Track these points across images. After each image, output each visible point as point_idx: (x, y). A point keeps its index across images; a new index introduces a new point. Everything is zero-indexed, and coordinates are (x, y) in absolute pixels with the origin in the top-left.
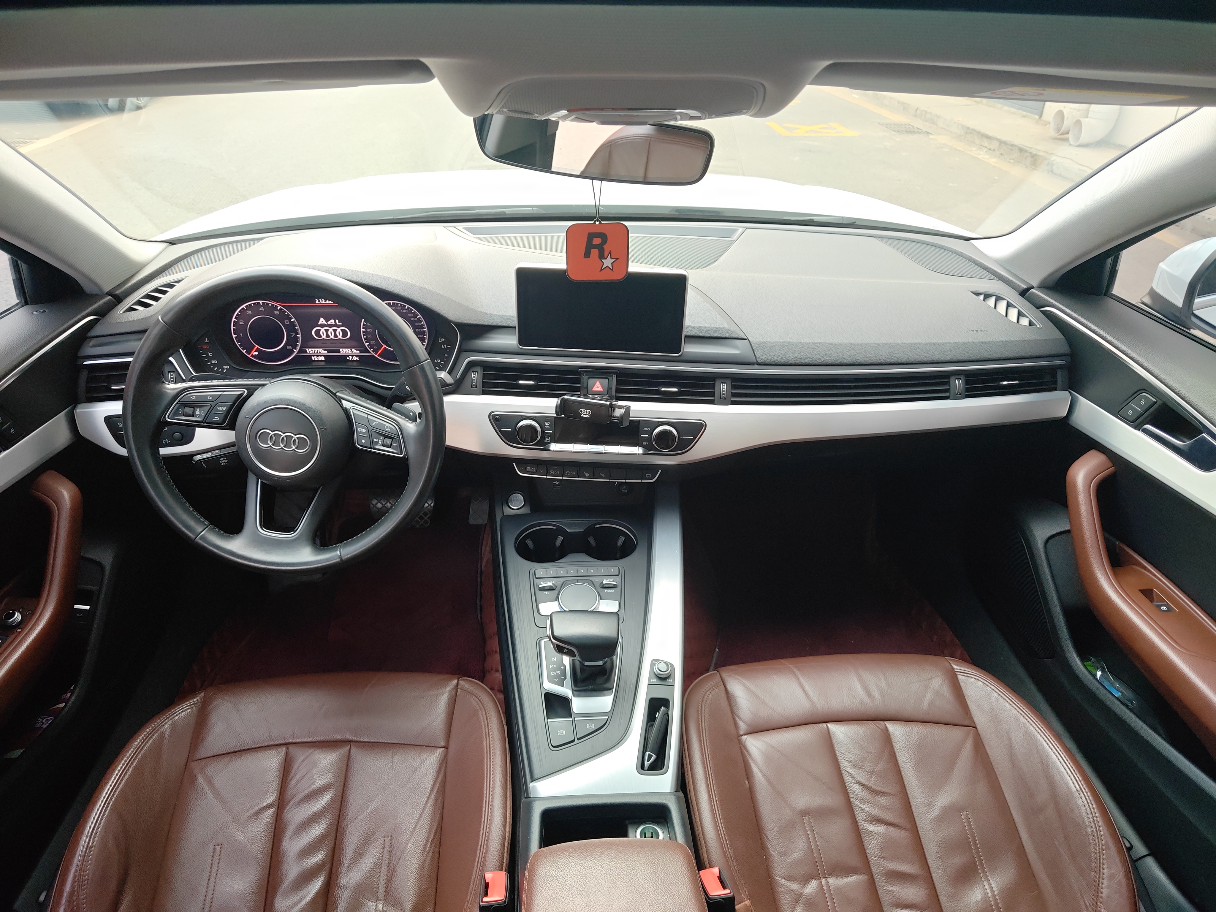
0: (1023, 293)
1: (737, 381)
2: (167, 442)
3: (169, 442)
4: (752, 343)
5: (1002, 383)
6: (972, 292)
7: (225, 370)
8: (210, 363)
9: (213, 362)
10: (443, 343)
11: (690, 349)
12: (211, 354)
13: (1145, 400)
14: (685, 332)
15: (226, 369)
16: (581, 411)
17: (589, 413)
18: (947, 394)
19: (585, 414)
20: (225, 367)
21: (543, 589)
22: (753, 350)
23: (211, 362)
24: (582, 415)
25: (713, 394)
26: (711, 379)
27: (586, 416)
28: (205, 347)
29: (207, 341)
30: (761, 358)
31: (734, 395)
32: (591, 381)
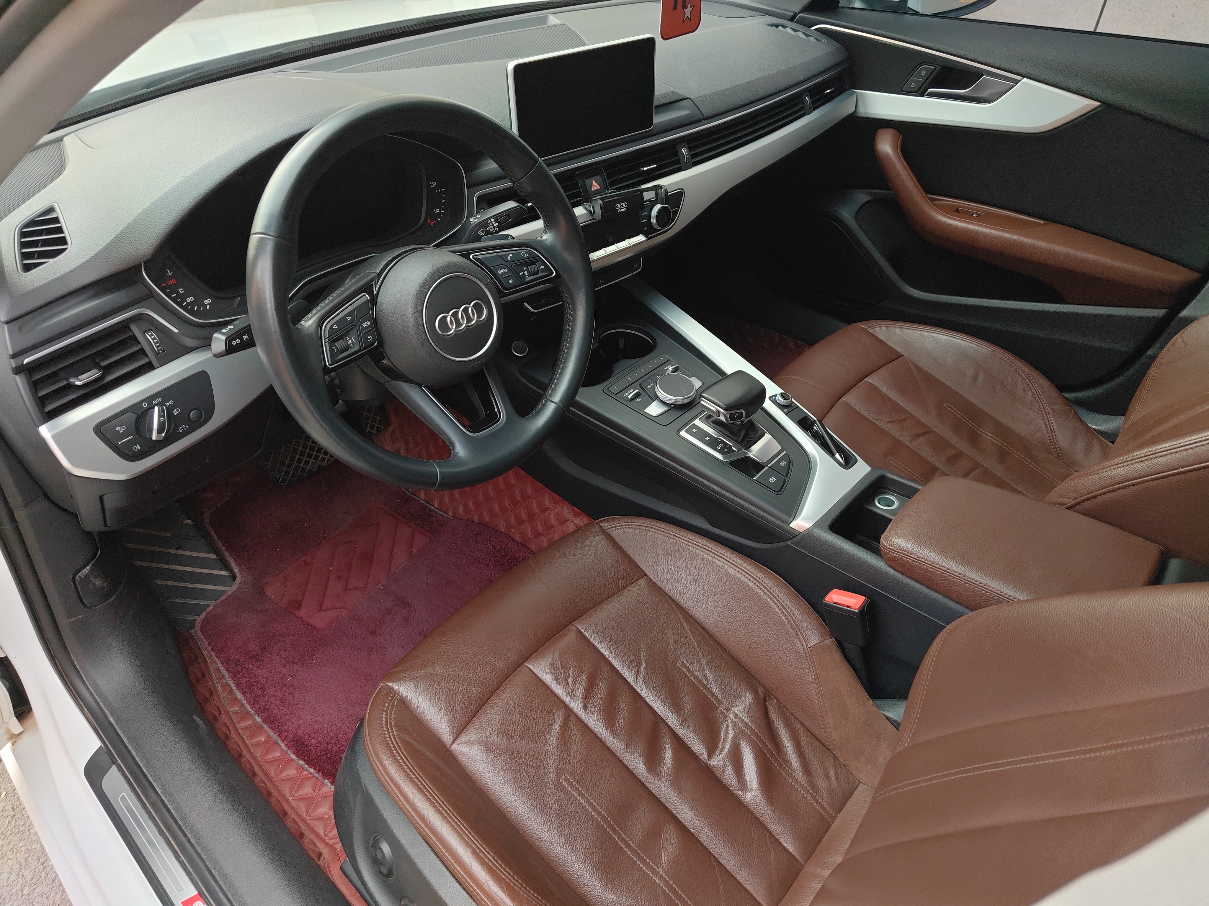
0: (792, 19)
1: (691, 141)
2: (184, 429)
3: (186, 428)
4: (694, 101)
5: (826, 92)
6: (768, 25)
7: (208, 306)
8: (185, 303)
9: (189, 300)
10: (436, 187)
11: (659, 119)
12: (181, 291)
13: (924, 71)
14: (656, 102)
15: (208, 304)
16: (617, 207)
17: (626, 205)
18: (803, 112)
19: (622, 209)
20: (206, 302)
21: (632, 399)
22: (697, 107)
23: (187, 302)
24: (619, 211)
25: (678, 162)
26: (673, 145)
27: (623, 210)
28: (172, 282)
29: (169, 274)
30: (706, 112)
31: (693, 156)
32: (587, 182)
